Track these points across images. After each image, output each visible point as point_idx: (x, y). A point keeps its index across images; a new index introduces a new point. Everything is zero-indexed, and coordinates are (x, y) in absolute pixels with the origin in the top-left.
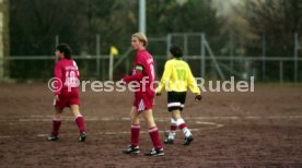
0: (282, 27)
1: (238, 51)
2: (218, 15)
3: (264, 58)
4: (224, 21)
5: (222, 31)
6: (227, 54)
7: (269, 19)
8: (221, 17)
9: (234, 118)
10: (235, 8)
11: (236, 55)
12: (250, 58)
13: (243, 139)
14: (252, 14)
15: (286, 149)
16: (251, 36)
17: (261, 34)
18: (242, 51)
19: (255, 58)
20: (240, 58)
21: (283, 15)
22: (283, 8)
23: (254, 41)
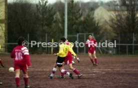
5: (101, 32)
9: (109, 70)
17: (118, 34)
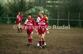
0: (18, 9)
1: (6, 15)
2: (1, 6)
3: (13, 18)
4: (3, 7)
6: (3, 16)
7: (15, 7)
8: (2, 6)
10: (6, 4)
11: (6, 16)
12: (10, 18)
13: (7, 39)
14: (10, 6)
15: (19, 42)
16: (10, 12)
18: (8, 16)
19: (11, 18)
20: (7, 17)
21: (18, 7)
22: (19, 5)
23: (11, 13)
